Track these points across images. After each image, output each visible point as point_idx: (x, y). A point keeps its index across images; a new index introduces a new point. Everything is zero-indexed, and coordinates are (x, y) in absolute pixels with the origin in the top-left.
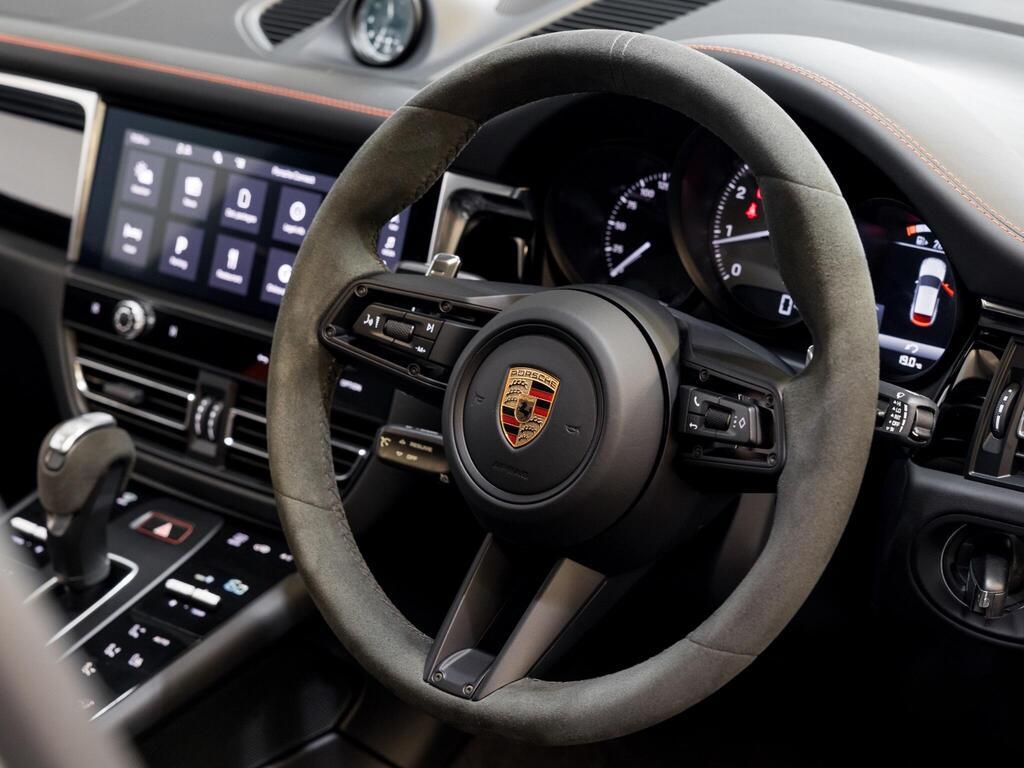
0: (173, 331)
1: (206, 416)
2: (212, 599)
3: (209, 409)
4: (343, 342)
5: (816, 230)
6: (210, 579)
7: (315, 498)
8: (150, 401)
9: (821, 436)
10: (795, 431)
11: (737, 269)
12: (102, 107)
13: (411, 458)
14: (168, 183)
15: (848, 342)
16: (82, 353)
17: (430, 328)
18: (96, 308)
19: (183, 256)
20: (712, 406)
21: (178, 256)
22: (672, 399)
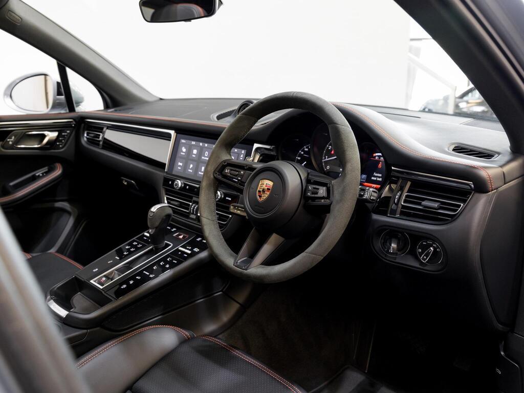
0: (188, 187)
1: (194, 208)
2: (189, 252)
3: (195, 207)
4: (220, 177)
5: (343, 137)
6: (190, 248)
7: (210, 218)
8: (182, 205)
9: (343, 193)
10: (336, 192)
11: (328, 167)
12: (175, 134)
13: (239, 212)
14: (189, 152)
15: (351, 166)
16: (167, 194)
17: (242, 172)
18: (170, 182)
19: (191, 169)
20: (314, 188)
21: (190, 169)
22: (304, 189)
